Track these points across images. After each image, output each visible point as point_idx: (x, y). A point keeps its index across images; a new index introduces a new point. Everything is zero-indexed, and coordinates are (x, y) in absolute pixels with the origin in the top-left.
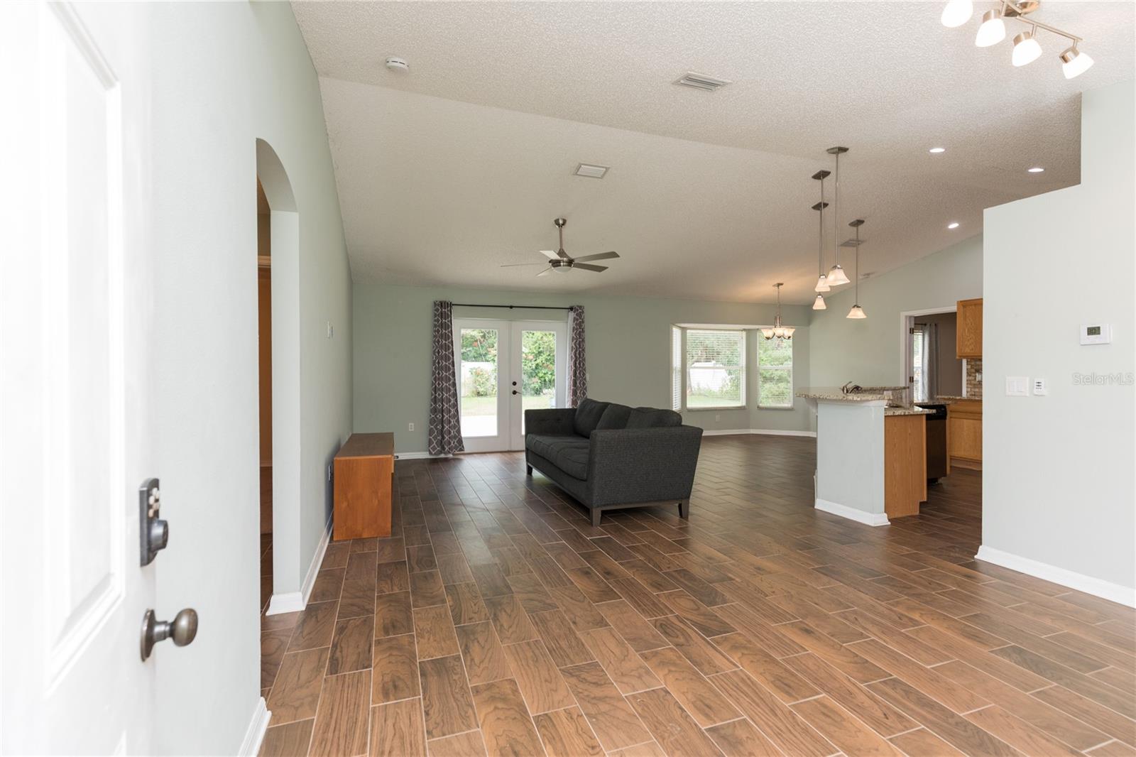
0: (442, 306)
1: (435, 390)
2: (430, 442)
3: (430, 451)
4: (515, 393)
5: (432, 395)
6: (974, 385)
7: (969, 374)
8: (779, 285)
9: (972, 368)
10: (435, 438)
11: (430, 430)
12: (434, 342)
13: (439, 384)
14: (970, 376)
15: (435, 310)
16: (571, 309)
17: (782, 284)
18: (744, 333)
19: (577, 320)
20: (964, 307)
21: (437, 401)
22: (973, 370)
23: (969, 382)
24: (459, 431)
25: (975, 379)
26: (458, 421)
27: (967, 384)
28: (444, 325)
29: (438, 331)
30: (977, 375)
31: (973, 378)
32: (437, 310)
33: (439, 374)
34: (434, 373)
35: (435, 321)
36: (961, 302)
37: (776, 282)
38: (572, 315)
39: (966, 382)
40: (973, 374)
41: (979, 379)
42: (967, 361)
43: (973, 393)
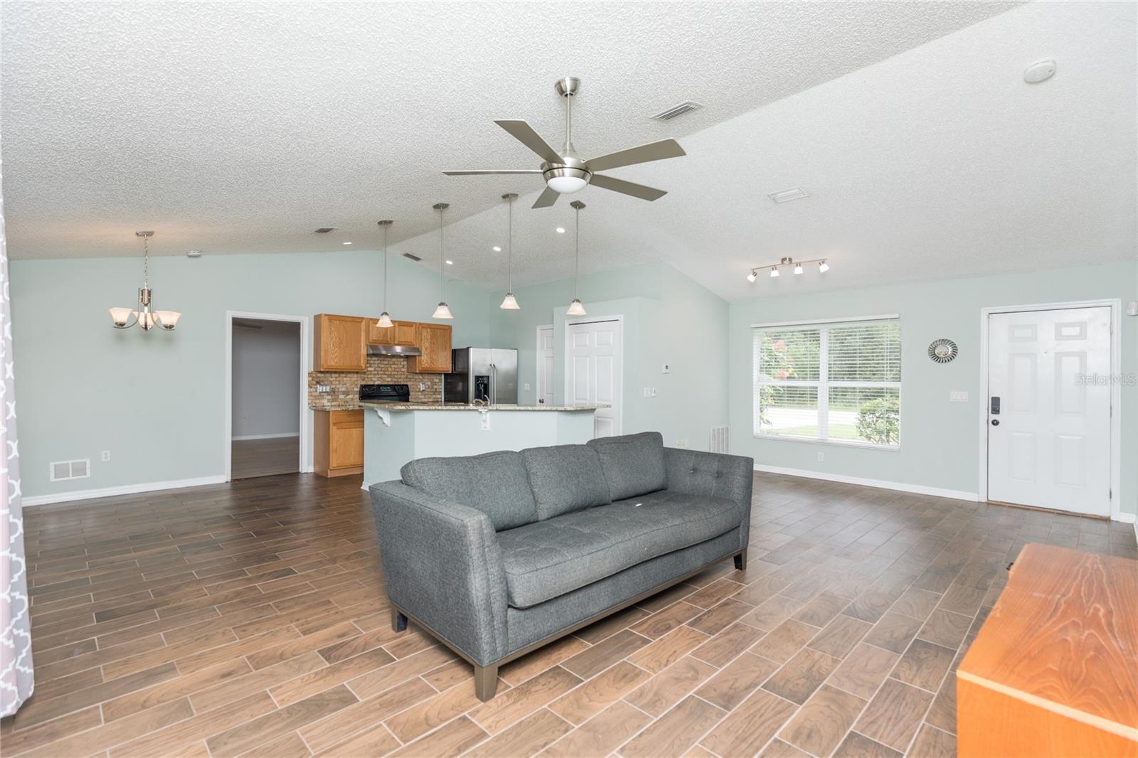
6: (315, 396)
7: (310, 387)
8: (145, 234)
9: (313, 380)
14: (311, 387)
20: (330, 320)
22: (314, 382)
23: (310, 394)
25: (316, 391)
27: (309, 396)
30: (318, 386)
31: (314, 390)
39: (307, 394)
40: (313, 386)
41: (321, 390)
42: (309, 373)
43: (314, 405)
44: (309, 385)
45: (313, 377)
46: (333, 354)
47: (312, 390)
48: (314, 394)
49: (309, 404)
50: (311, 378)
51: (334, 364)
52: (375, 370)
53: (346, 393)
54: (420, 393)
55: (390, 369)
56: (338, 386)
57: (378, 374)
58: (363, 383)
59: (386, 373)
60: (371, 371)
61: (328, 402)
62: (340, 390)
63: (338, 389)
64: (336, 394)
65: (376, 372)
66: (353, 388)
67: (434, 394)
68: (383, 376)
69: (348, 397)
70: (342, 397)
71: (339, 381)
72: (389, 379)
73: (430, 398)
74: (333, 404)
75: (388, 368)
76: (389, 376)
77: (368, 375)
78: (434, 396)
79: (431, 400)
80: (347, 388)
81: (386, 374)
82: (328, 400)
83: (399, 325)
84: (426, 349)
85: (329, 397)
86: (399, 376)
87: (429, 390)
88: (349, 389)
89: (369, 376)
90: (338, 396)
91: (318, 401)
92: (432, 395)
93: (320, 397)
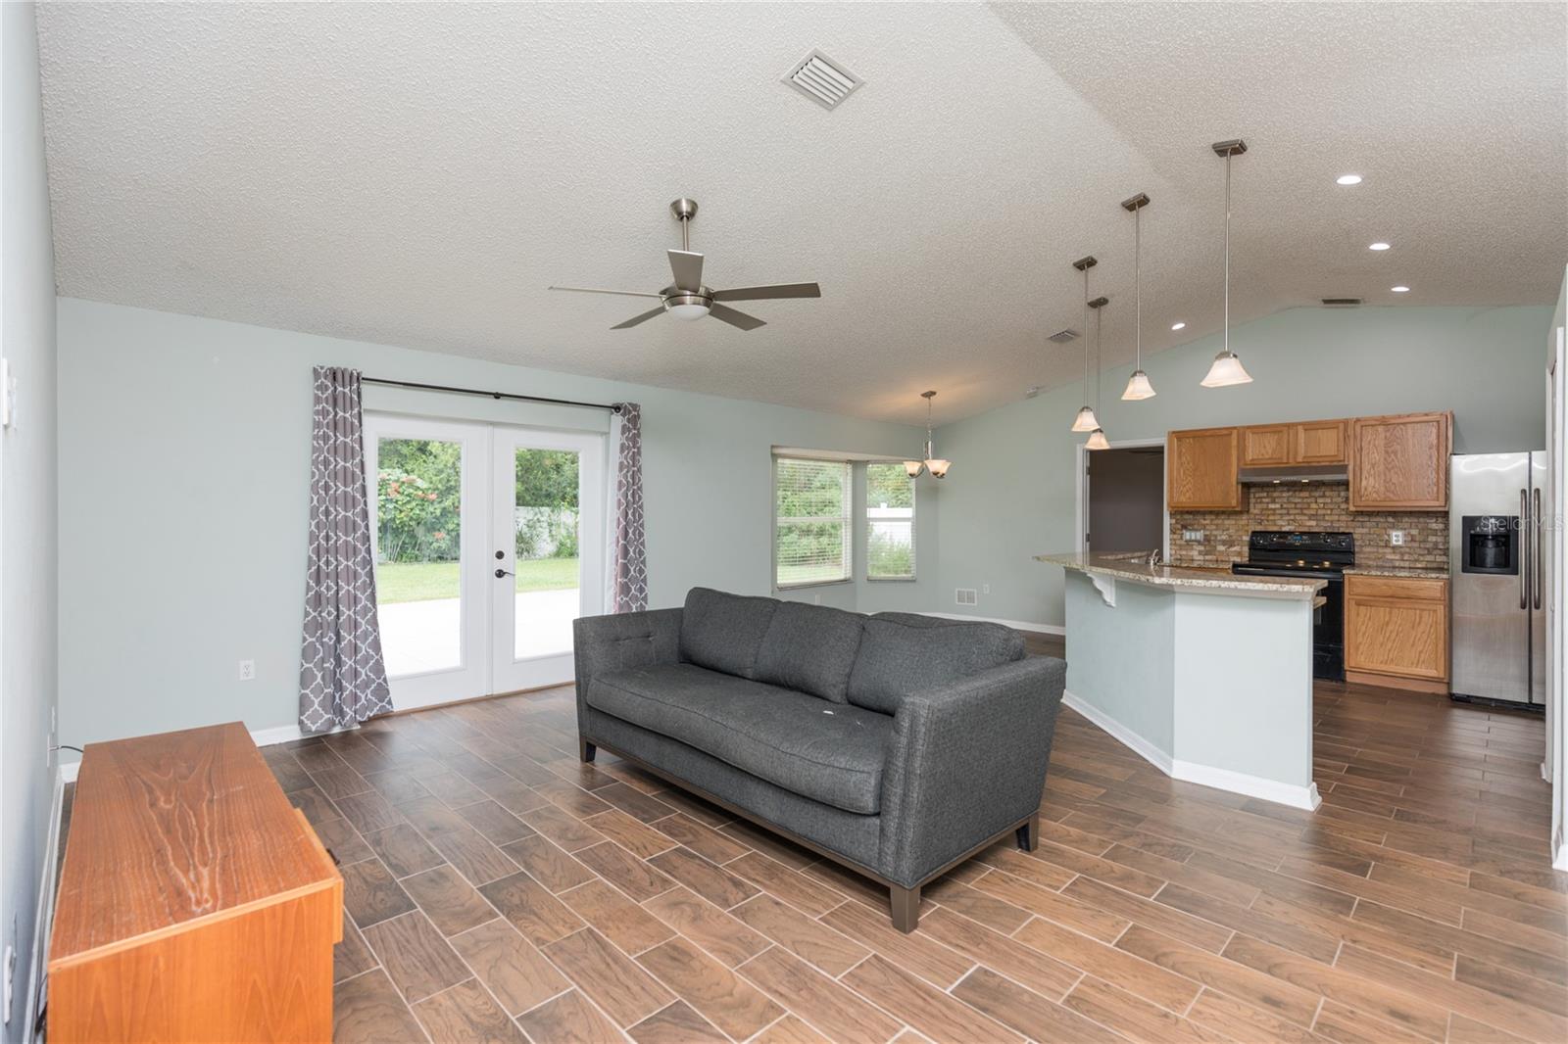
0: (335, 378)
1: (318, 577)
2: (303, 704)
3: (301, 723)
4: (500, 574)
5: (309, 588)
6: (1180, 545)
7: (1173, 532)
8: (930, 394)
9: (1177, 523)
10: (318, 691)
11: (302, 675)
12: (315, 463)
13: (328, 563)
14: (1174, 533)
15: (318, 388)
16: (617, 408)
17: (934, 393)
18: (849, 467)
19: (630, 431)
20: (1179, 439)
21: (324, 601)
22: (1179, 526)
23: (1173, 542)
24: (379, 669)
25: (1181, 538)
26: (377, 646)
27: (1171, 544)
28: (340, 425)
29: (326, 438)
30: (1184, 531)
31: (1179, 537)
32: (322, 388)
33: (327, 538)
34: (313, 538)
35: (317, 413)
36: (1174, 432)
37: (926, 390)
38: (618, 420)
39: (1171, 541)
40: (1178, 532)
41: (1188, 538)
42: (1171, 514)
43: (1179, 557)
44: (1171, 530)
45: (1177, 520)
47: (1175, 536)
48: (1178, 542)
49: (1171, 555)
50: (1174, 521)
52: (1282, 508)
53: (1230, 543)
54: (1388, 550)
55: (1314, 506)
56: (1215, 533)
57: (1288, 514)
58: (1259, 528)
59: (1305, 512)
60: (1274, 510)
62: (1219, 538)
63: (1216, 536)
64: (1212, 543)
65: (1285, 511)
66: (1241, 536)
67: (1429, 553)
68: (1298, 517)
69: (1233, 547)
70: (1221, 548)
71: (1217, 525)
72: (1314, 523)
73: (1416, 561)
74: (1207, 557)
75: (1309, 504)
76: (1311, 517)
77: (1269, 515)
78: (1429, 558)
79: (1419, 566)
80: (1230, 536)
81: (1305, 515)
82: (1200, 553)
83: (1306, 430)
84: (1373, 466)
85: (1202, 548)
86: (1336, 518)
87: (1416, 545)
88: (1234, 537)
89: (1271, 518)
90: (1215, 547)
91: (1184, 553)
92: (1422, 555)
93: (1188, 547)
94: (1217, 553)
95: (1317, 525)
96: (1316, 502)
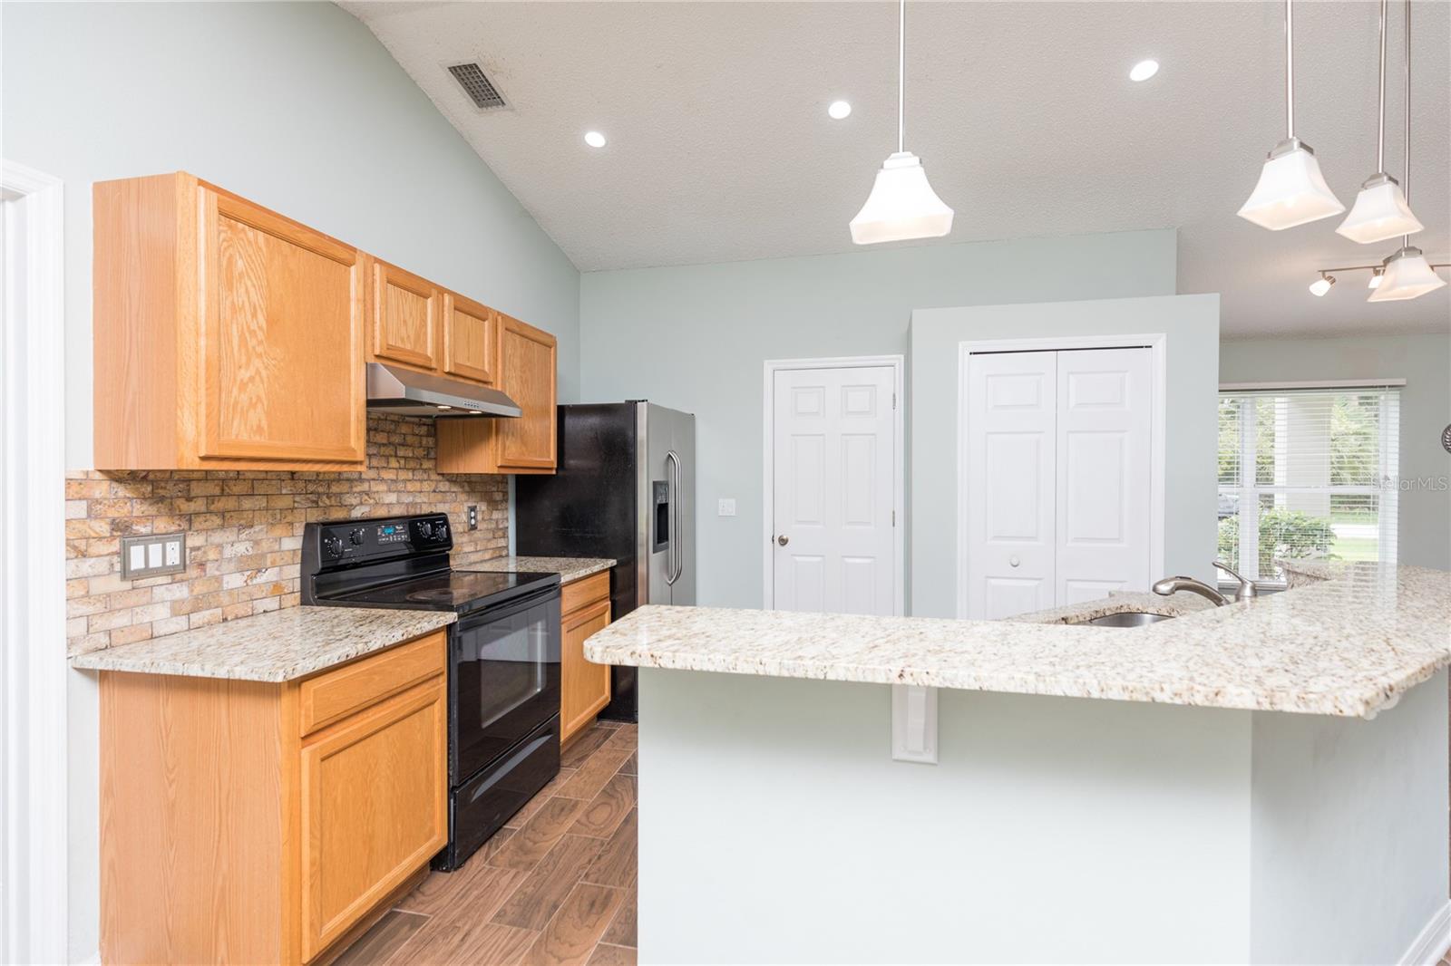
22: (102, 528)
25: (115, 570)
31: (103, 565)
39: (58, 591)
40: (98, 548)
41: (137, 564)
42: (69, 481)
43: (104, 641)
44: (69, 544)
45: (93, 503)
46: (243, 386)
47: (86, 567)
48: (98, 586)
49: (71, 642)
50: (80, 509)
51: (245, 437)
53: (255, 565)
54: (466, 538)
55: (395, 462)
56: (218, 537)
57: (362, 480)
58: (315, 516)
59: (385, 474)
61: (175, 613)
62: (228, 552)
63: (221, 547)
64: (211, 570)
66: (279, 540)
67: (493, 537)
68: (376, 487)
69: (262, 578)
70: (234, 581)
71: (221, 514)
72: (392, 498)
73: (486, 549)
74: (197, 618)
75: (388, 459)
76: (392, 485)
77: (328, 483)
78: (494, 544)
79: (487, 556)
80: (255, 543)
81: (383, 480)
82: (174, 608)
85: (181, 592)
86: (419, 486)
87: (484, 525)
88: (265, 546)
89: (335, 489)
90: (219, 579)
91: (120, 620)
92: (489, 540)
93: (134, 599)
94: (225, 599)
95: (398, 503)
96: (396, 456)
